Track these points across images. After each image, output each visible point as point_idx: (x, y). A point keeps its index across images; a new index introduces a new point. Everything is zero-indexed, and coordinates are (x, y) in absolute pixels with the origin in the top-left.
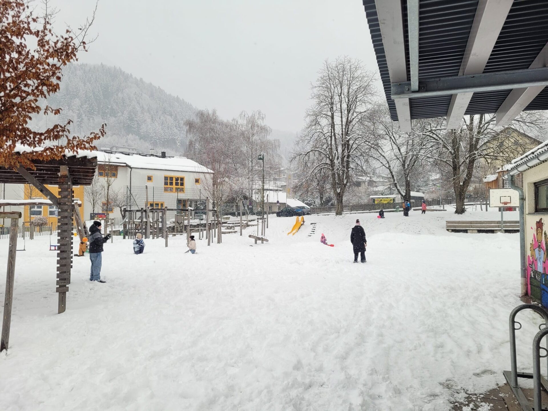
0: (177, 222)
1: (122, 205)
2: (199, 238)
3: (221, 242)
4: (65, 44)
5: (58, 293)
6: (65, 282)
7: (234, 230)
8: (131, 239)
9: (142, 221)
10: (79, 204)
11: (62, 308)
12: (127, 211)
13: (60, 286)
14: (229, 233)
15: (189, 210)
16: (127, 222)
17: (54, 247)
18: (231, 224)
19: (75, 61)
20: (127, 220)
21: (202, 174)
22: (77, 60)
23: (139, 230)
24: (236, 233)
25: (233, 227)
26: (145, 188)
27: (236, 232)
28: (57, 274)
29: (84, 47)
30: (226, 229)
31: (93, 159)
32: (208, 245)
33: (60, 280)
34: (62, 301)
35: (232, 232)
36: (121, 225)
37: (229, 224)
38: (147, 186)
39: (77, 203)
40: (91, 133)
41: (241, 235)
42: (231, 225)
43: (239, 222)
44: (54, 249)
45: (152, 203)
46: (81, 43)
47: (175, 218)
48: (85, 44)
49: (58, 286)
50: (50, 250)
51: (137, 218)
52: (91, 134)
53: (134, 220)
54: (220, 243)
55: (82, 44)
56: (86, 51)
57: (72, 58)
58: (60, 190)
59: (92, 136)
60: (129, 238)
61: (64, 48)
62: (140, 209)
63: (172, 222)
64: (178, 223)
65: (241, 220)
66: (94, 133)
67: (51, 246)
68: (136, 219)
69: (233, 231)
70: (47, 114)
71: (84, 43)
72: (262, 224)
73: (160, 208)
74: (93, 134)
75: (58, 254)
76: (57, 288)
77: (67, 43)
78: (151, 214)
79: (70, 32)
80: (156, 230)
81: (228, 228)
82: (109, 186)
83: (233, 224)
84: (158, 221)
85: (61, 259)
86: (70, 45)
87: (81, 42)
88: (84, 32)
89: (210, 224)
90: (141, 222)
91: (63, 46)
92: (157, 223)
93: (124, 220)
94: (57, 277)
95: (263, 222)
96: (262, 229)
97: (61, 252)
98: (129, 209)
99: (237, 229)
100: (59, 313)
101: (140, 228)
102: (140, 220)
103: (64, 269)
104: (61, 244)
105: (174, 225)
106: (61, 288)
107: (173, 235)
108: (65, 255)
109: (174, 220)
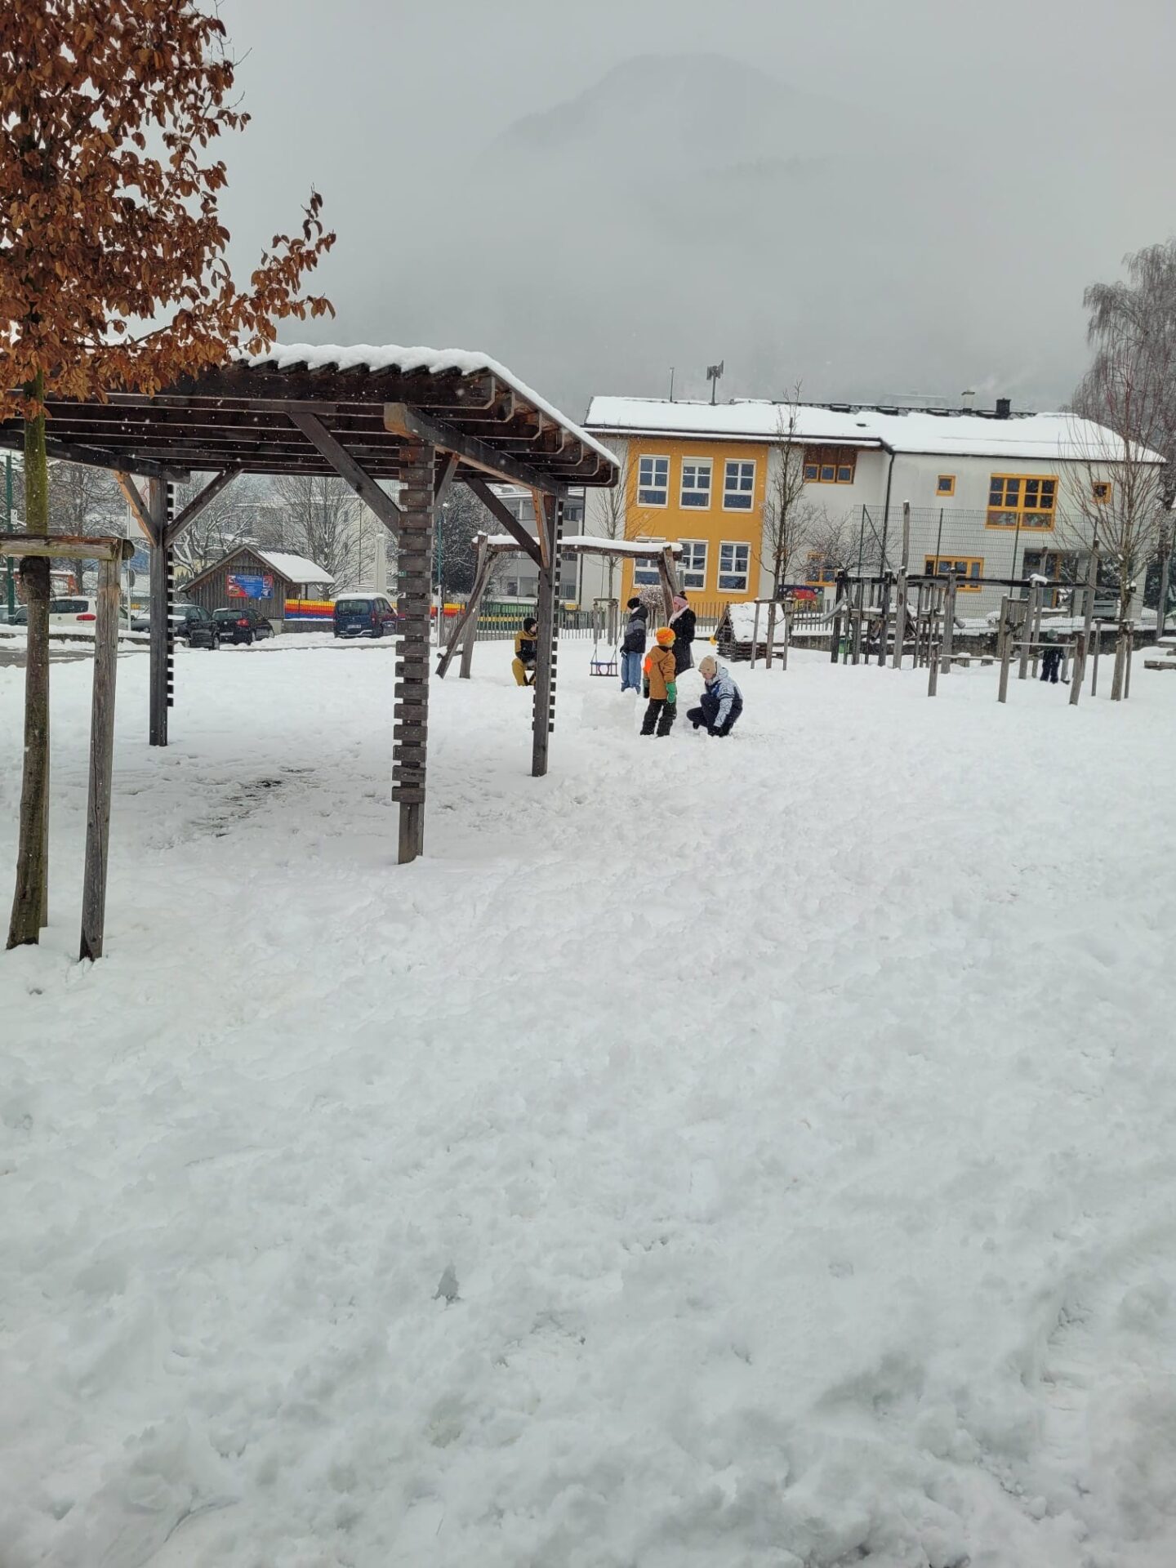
0: (1007, 622)
1: (851, 563)
3: (1126, 696)
5: (398, 803)
6: (414, 774)
9: (883, 612)
10: (674, 553)
11: (410, 845)
12: (848, 580)
13: (404, 785)
15: (1033, 585)
16: (844, 612)
20: (845, 608)
23: (873, 639)
26: (902, 511)
28: (396, 747)
30: (1169, 654)
31: (480, 375)
32: (1071, 703)
33: (403, 765)
34: (409, 828)
39: (669, 548)
40: (277, 240)
45: (934, 559)
47: (1002, 611)
49: (397, 784)
52: (275, 246)
53: (866, 609)
54: (1118, 699)
58: (406, 488)
62: (883, 576)
63: (994, 621)
64: (1011, 625)
66: (285, 238)
68: (871, 604)
74: (282, 245)
75: (398, 686)
76: (394, 787)
80: (926, 643)
84: (936, 616)
85: (404, 702)
90: (882, 616)
93: (838, 606)
94: (396, 757)
97: (407, 680)
98: (853, 576)
100: (402, 861)
101: (877, 633)
102: (880, 610)
103: (414, 733)
104: (406, 658)
105: (993, 630)
106: (406, 791)
107: (983, 660)
108: (415, 693)
109: (998, 614)
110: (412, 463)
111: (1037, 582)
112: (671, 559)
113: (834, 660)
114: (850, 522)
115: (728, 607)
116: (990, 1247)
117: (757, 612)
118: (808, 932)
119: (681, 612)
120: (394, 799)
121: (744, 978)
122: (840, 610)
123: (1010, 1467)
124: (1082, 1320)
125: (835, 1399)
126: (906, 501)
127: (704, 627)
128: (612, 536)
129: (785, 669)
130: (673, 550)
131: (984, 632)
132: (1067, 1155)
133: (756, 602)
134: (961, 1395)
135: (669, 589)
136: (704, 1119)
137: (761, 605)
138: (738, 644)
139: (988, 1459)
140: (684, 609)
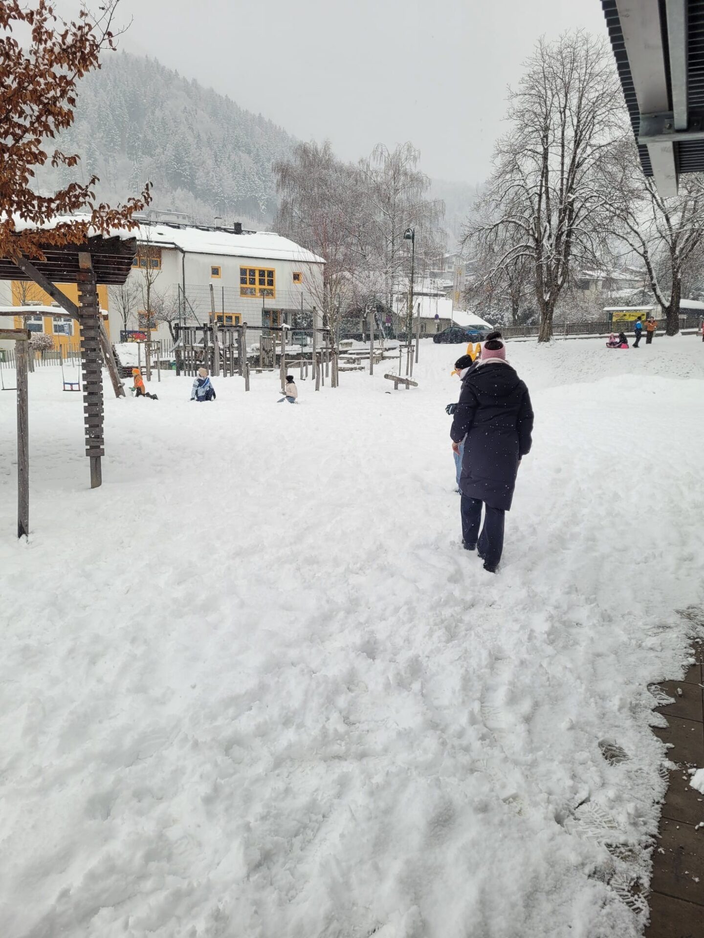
0: (264, 349)
1: (172, 318)
2: (300, 380)
3: (338, 385)
4: (79, 38)
5: (89, 457)
6: (98, 441)
8: (189, 375)
9: (205, 346)
10: (104, 316)
11: (96, 480)
12: (181, 328)
13: (92, 447)
14: (352, 369)
15: (284, 330)
16: (181, 347)
17: (69, 386)
18: (354, 354)
19: (97, 68)
20: (181, 344)
21: (305, 264)
22: (99, 66)
23: (201, 362)
24: (363, 370)
25: (358, 359)
27: (363, 368)
28: (86, 428)
29: (110, 41)
30: (345, 363)
31: (130, 242)
32: (316, 390)
33: (90, 437)
34: (96, 470)
35: (355, 369)
36: (172, 351)
37: (351, 354)
38: (211, 285)
40: (129, 199)
41: (371, 373)
42: (354, 356)
43: (369, 351)
45: (222, 314)
46: (104, 35)
47: (260, 343)
48: (112, 36)
49: (88, 447)
50: (64, 390)
51: (198, 340)
52: (129, 202)
53: (193, 345)
54: (335, 387)
55: (106, 37)
56: (114, 49)
57: (91, 63)
58: (80, 293)
59: (131, 204)
60: (185, 375)
61: (78, 44)
62: (202, 326)
63: (255, 349)
64: (266, 351)
65: (372, 348)
66: (134, 199)
67: (65, 383)
68: (195, 342)
69: (358, 366)
70: (57, 165)
71: (110, 34)
72: (408, 355)
73: (234, 323)
74: (132, 201)
75: (85, 397)
76: (86, 449)
77: (82, 36)
78: (219, 335)
79: (86, 15)
80: (229, 363)
81: (348, 362)
82: (150, 284)
83: (358, 354)
84: (233, 347)
85: (89, 405)
86: (87, 40)
87: (104, 32)
88: (108, 14)
89: (319, 353)
90: (205, 349)
91: (76, 41)
92: (231, 350)
93: (177, 344)
94: (86, 434)
95: (408, 352)
96: (408, 364)
97: (90, 394)
98: (184, 326)
99: (365, 363)
100: (93, 487)
101: (202, 358)
102: (202, 345)
103: (95, 421)
104: (87, 382)
105: (258, 354)
106: (93, 451)
107: (257, 371)
108: (94, 399)
109: (258, 345)
110: (83, 281)
111: (285, 328)
113: (178, 374)
115: (114, 346)
117: (139, 349)
120: (87, 455)
122: (179, 346)
126: (210, 283)
129: (159, 381)
131: (252, 355)
133: (137, 342)
137: (141, 344)
138: (124, 368)
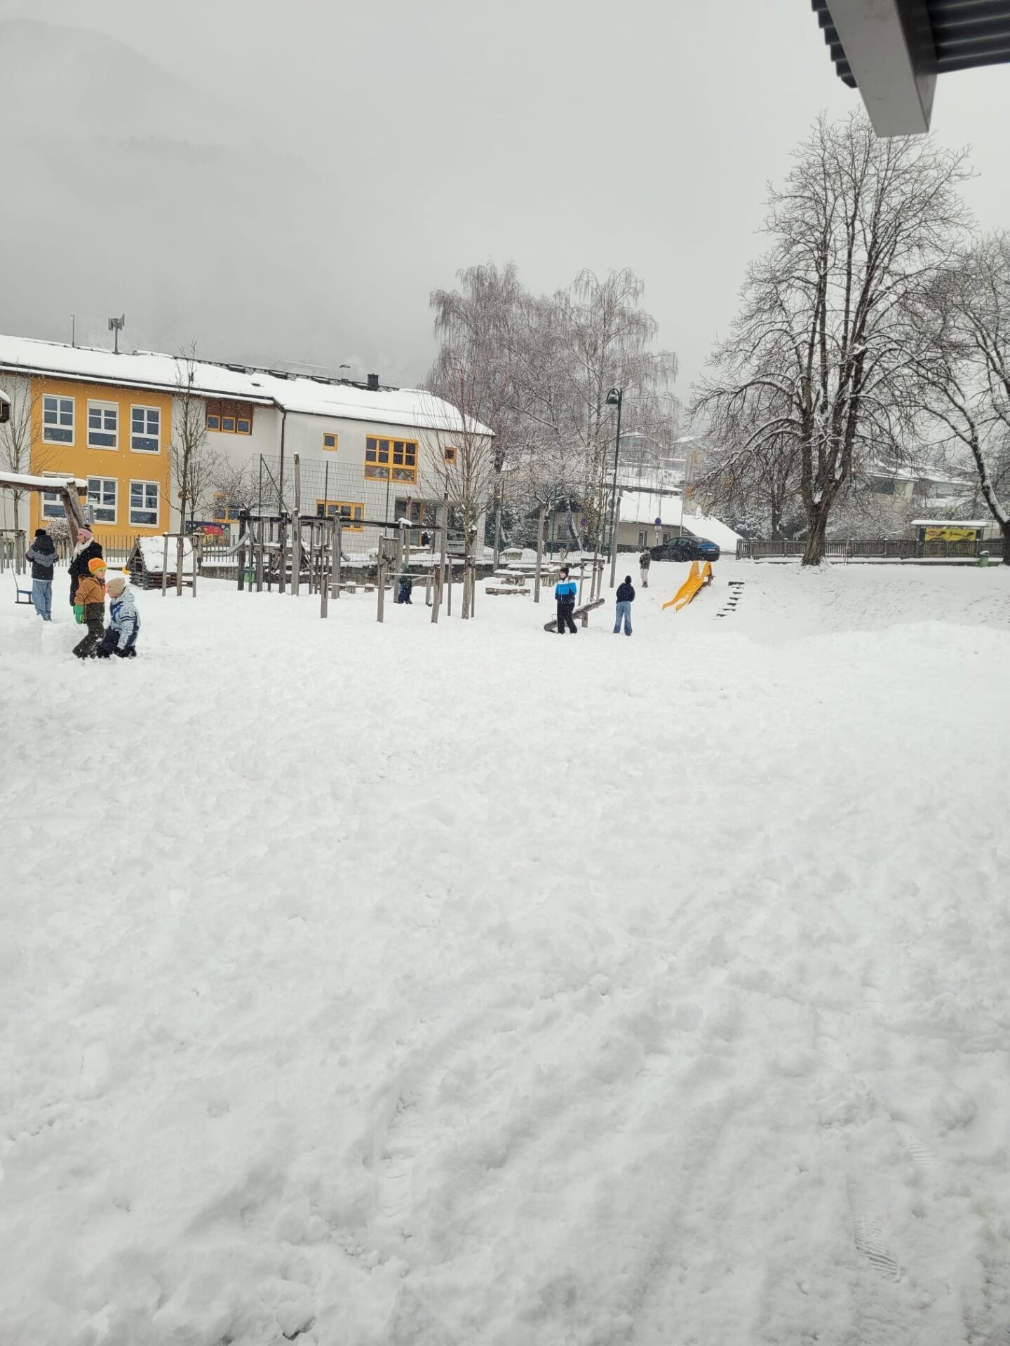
0: (384, 557)
1: (252, 503)
2: (424, 600)
3: (473, 615)
7: (522, 588)
8: (250, 590)
9: (281, 546)
10: (78, 488)
12: (249, 518)
14: (509, 592)
15: (401, 527)
16: (248, 546)
17: (27, 596)
18: (517, 569)
20: (248, 542)
21: (464, 436)
24: (527, 594)
25: (521, 577)
26: (293, 461)
27: (527, 591)
30: (502, 583)
32: (432, 621)
35: (515, 592)
37: (512, 569)
39: (73, 483)
41: (536, 600)
42: (514, 573)
43: (534, 566)
44: (28, 601)
47: (380, 547)
50: (18, 602)
53: (266, 544)
54: (467, 618)
62: (279, 516)
63: (374, 556)
64: (387, 559)
65: (539, 562)
67: (19, 592)
68: (271, 540)
69: (518, 588)
72: (594, 574)
81: (508, 582)
83: (523, 570)
84: (326, 551)
90: (280, 550)
92: (324, 554)
93: (242, 541)
95: (595, 570)
96: (593, 589)
98: (254, 515)
99: (530, 584)
101: (277, 564)
102: (278, 545)
107: (366, 588)
109: (376, 550)
111: (404, 524)
112: (76, 493)
113: (241, 587)
114: (249, 468)
115: (138, 540)
116: (343, 1062)
117: (166, 545)
118: (206, 826)
119: (87, 544)
121: (143, 874)
122: (244, 544)
123: (353, 1235)
124: (414, 1104)
125: (204, 1221)
126: (296, 453)
127: (116, 559)
128: (16, 470)
129: (194, 596)
130: (78, 485)
131: (366, 564)
132: (407, 977)
133: (164, 535)
134: (315, 1187)
135: (75, 521)
136: (97, 1006)
137: (169, 538)
138: (150, 574)
139: (335, 1234)
140: (90, 541)
